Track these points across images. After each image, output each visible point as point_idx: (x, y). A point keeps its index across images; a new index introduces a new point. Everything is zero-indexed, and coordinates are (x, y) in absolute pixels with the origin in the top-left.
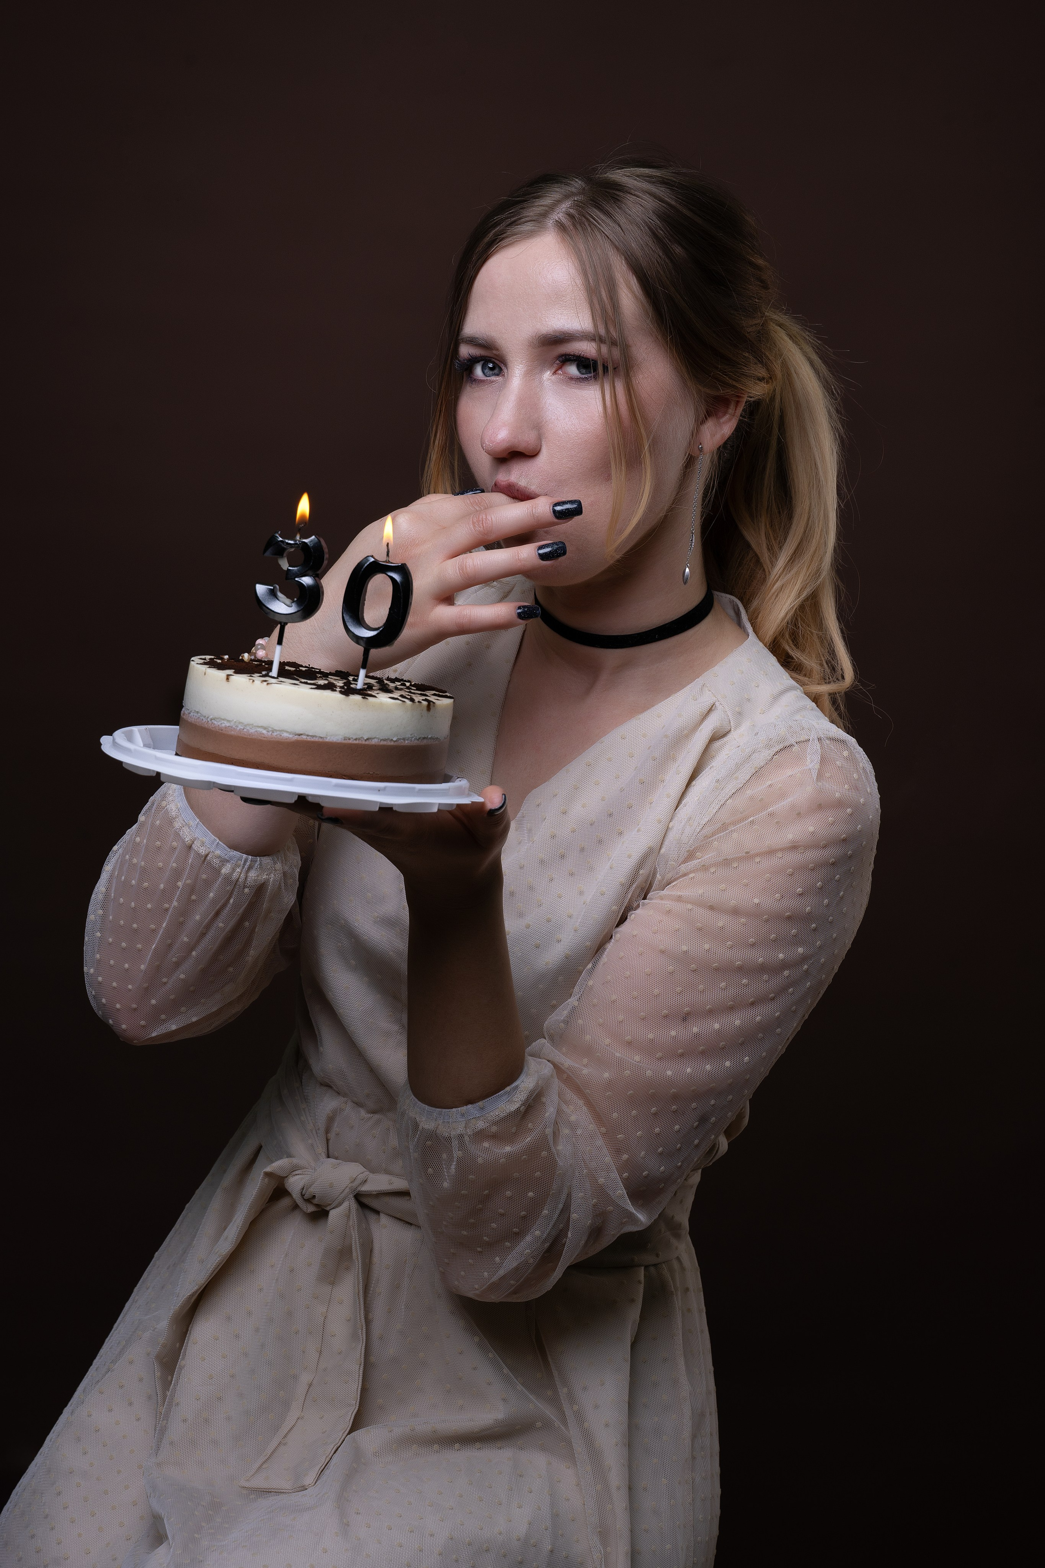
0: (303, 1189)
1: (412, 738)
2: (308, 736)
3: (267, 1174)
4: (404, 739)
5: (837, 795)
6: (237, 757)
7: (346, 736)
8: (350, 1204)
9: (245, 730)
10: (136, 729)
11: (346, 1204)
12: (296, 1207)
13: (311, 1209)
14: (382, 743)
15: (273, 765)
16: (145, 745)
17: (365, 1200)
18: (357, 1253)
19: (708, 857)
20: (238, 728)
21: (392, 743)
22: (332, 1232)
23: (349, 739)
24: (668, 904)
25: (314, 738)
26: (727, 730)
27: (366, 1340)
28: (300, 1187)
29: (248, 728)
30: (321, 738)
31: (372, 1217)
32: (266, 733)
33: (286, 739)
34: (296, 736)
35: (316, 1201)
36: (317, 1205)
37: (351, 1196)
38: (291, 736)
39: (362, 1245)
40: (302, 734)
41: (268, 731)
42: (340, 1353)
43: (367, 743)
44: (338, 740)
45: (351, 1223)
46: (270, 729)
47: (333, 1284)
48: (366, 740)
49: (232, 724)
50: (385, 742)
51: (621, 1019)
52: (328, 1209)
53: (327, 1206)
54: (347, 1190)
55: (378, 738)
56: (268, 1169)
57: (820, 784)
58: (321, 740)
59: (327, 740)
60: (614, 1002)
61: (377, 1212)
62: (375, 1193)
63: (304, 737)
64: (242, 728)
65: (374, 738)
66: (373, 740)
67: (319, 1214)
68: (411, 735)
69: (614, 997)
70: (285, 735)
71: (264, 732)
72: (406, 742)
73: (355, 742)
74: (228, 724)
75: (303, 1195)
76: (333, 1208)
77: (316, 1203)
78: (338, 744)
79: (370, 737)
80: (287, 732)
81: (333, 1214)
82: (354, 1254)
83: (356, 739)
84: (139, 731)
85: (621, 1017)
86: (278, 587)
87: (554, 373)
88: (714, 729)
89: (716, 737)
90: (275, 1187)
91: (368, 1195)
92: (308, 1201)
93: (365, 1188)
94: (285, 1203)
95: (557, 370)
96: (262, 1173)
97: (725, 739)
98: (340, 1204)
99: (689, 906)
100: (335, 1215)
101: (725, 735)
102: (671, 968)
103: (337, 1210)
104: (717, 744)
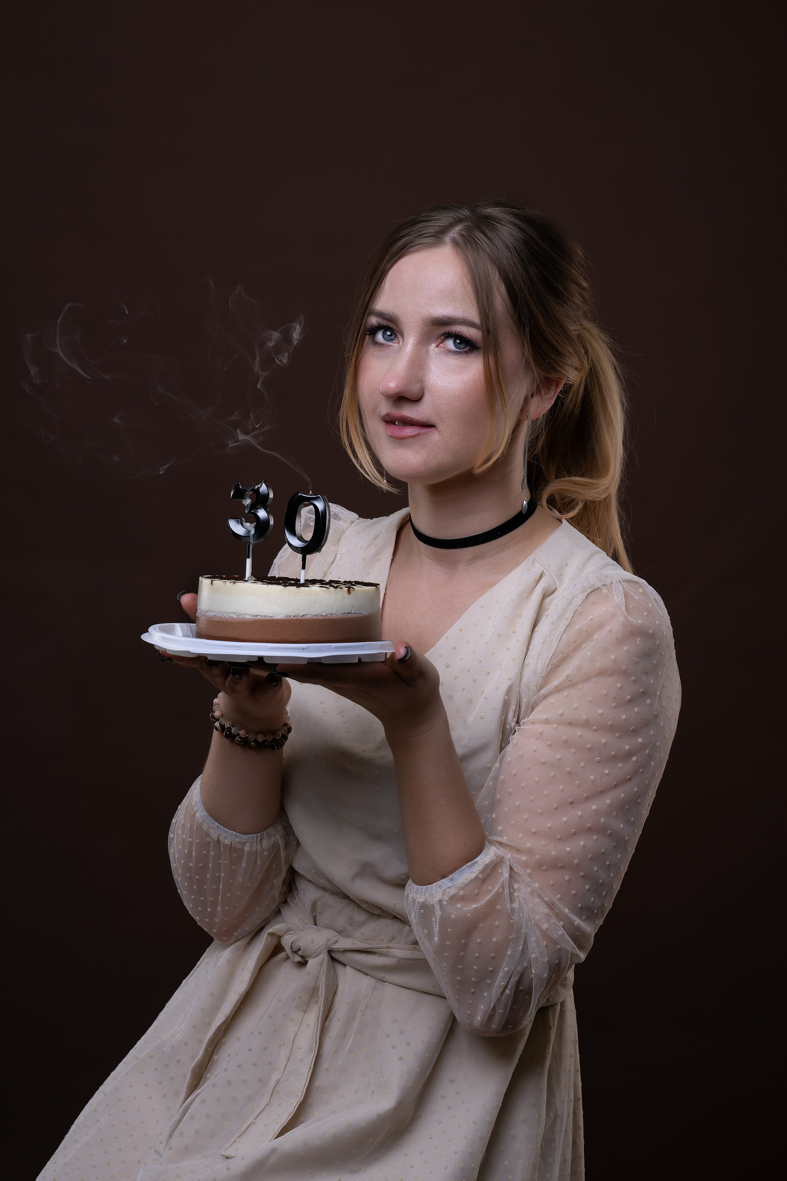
0: (293, 943)
1: (338, 613)
2: (262, 616)
3: (271, 934)
4: (331, 614)
6: (219, 636)
7: (287, 614)
8: (324, 956)
9: (223, 616)
10: (178, 626)
11: (321, 956)
12: (288, 958)
13: (298, 959)
14: (315, 618)
15: (241, 639)
16: (184, 636)
17: (335, 955)
20: (220, 616)
21: (322, 617)
22: (308, 974)
23: (290, 617)
24: (539, 728)
25: (266, 617)
26: (554, 588)
27: (317, 1053)
28: (291, 941)
29: (225, 615)
30: (271, 617)
32: (236, 617)
34: (255, 617)
35: (300, 953)
36: (302, 957)
37: (326, 951)
38: (251, 617)
39: (328, 986)
40: (258, 616)
42: (300, 1060)
43: (303, 618)
44: (283, 618)
45: (322, 970)
46: (238, 614)
47: (305, 1012)
48: (302, 616)
49: (216, 613)
50: (316, 617)
51: (526, 818)
52: (308, 959)
53: (308, 957)
54: (324, 946)
55: (311, 615)
56: (270, 930)
61: (344, 965)
62: (343, 950)
63: (259, 617)
65: (308, 615)
66: (308, 616)
67: (303, 964)
68: (337, 611)
70: (247, 617)
71: (235, 616)
72: (333, 616)
73: (294, 618)
74: (213, 614)
75: (292, 948)
76: (312, 959)
77: (300, 954)
78: (282, 620)
79: (304, 614)
80: (249, 615)
82: (320, 991)
83: (295, 616)
85: (526, 817)
86: (244, 519)
87: (437, 346)
88: (544, 589)
89: (547, 594)
90: (276, 944)
91: (338, 951)
92: (295, 952)
93: (335, 946)
94: (282, 955)
95: (440, 344)
96: (266, 932)
97: (553, 595)
98: (317, 956)
99: (555, 726)
100: (312, 963)
101: (553, 592)
102: (552, 773)
103: (315, 959)
104: (548, 600)
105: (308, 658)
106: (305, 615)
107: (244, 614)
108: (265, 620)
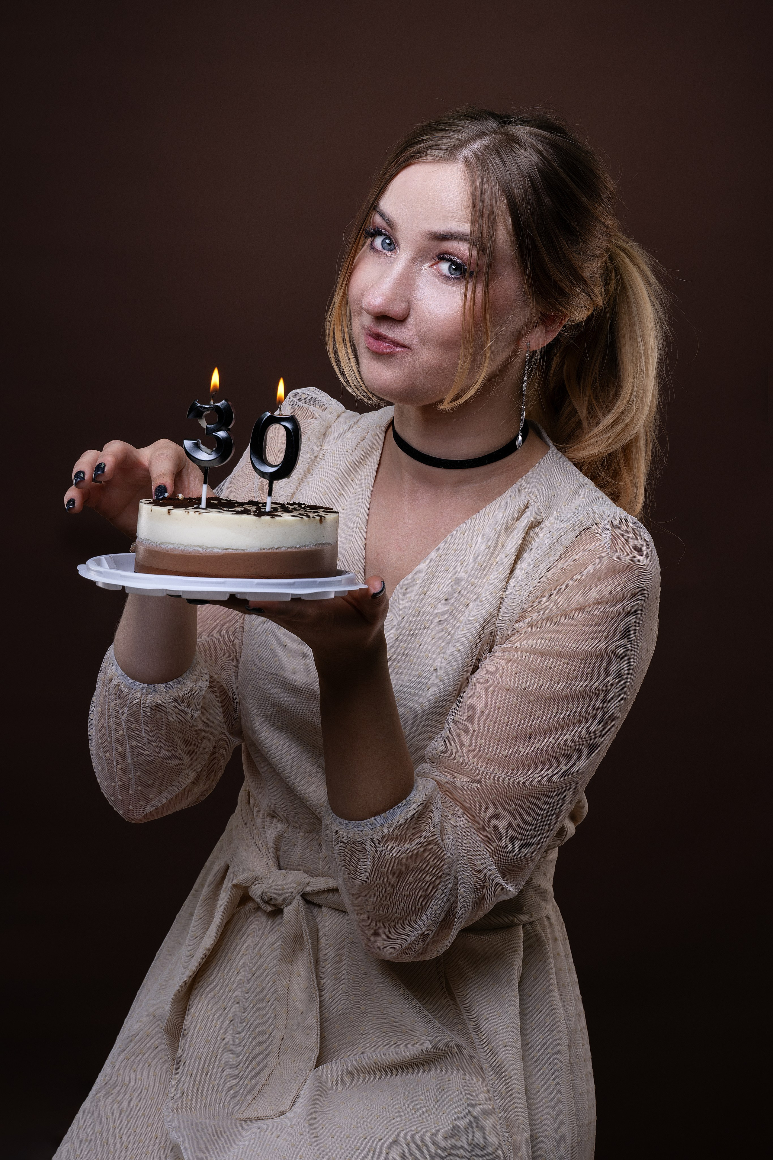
0: (262, 894)
1: (311, 544)
2: (233, 549)
3: (235, 886)
4: (305, 546)
5: (627, 561)
6: (180, 570)
7: (261, 547)
8: (298, 902)
9: (185, 550)
10: (103, 558)
11: (295, 902)
12: (258, 908)
13: (269, 908)
14: (289, 550)
15: (209, 574)
17: (309, 898)
18: (307, 938)
19: (535, 616)
20: (180, 549)
21: (296, 550)
22: (287, 924)
23: (264, 549)
24: (509, 654)
25: (238, 551)
26: (541, 520)
28: (260, 893)
29: (188, 548)
30: (243, 550)
31: (316, 910)
33: (217, 553)
34: (224, 551)
36: (274, 905)
37: (299, 895)
38: (220, 551)
39: (310, 931)
40: (228, 549)
41: (203, 549)
42: (302, 1013)
43: (277, 551)
44: (256, 551)
45: (300, 916)
46: (204, 547)
47: (291, 962)
48: (276, 549)
49: (175, 546)
50: (291, 549)
52: (282, 907)
53: (281, 905)
54: (295, 892)
55: (286, 547)
56: (234, 882)
57: (613, 554)
58: (243, 552)
59: (247, 552)
60: (475, 730)
61: (320, 906)
62: (316, 891)
63: (230, 551)
64: (183, 548)
65: (282, 547)
66: (282, 549)
67: (277, 912)
68: (310, 542)
69: (475, 727)
70: (216, 550)
71: (200, 549)
72: (307, 548)
73: (268, 551)
74: (172, 547)
75: (263, 899)
76: (286, 906)
77: (273, 904)
78: (256, 553)
80: (217, 548)
81: (287, 910)
82: (305, 938)
83: (269, 549)
84: (105, 558)
85: (481, 741)
86: (200, 441)
87: (431, 266)
88: (530, 520)
89: (533, 526)
90: (242, 895)
91: (312, 893)
92: (267, 903)
93: (308, 889)
94: (250, 906)
95: (433, 265)
96: (231, 884)
97: (539, 527)
98: (291, 903)
99: (524, 654)
100: (288, 911)
101: (539, 524)
102: (515, 701)
103: (289, 907)
104: (533, 532)
105: (292, 594)
106: (280, 547)
107: (212, 548)
108: (237, 554)
